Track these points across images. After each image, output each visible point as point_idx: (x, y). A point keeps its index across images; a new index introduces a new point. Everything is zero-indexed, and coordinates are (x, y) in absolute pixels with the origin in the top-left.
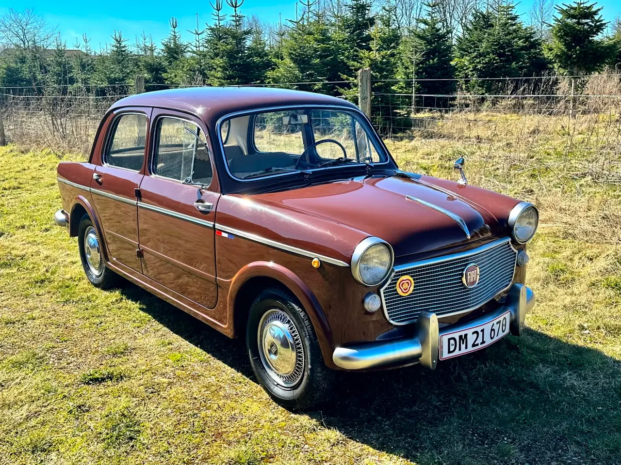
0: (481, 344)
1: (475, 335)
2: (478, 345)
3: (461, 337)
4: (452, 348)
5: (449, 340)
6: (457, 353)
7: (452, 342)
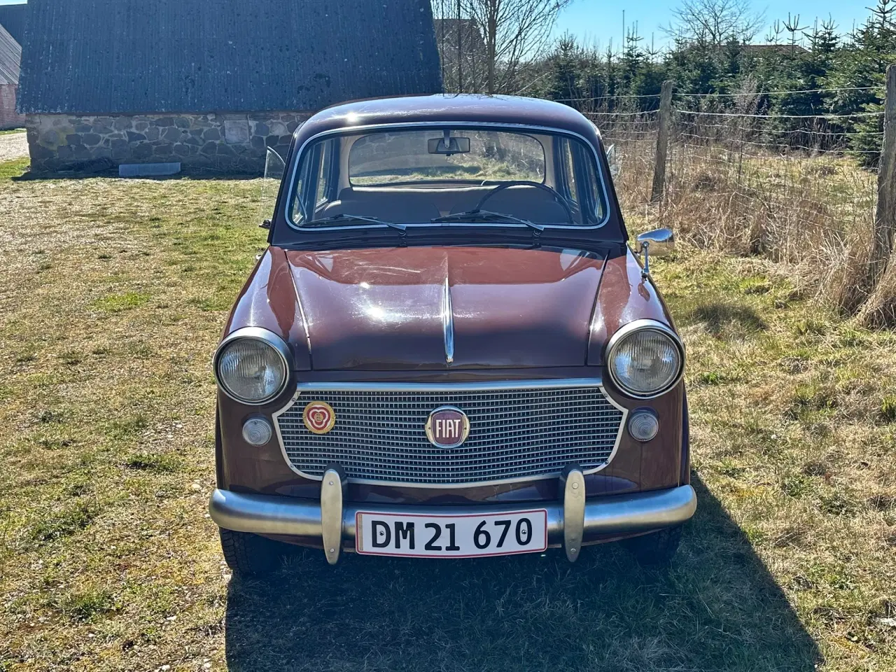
0: (448, 549)
1: (433, 531)
2: (439, 548)
3: (399, 525)
4: (381, 539)
5: (375, 524)
6: (391, 550)
7: (380, 528)
